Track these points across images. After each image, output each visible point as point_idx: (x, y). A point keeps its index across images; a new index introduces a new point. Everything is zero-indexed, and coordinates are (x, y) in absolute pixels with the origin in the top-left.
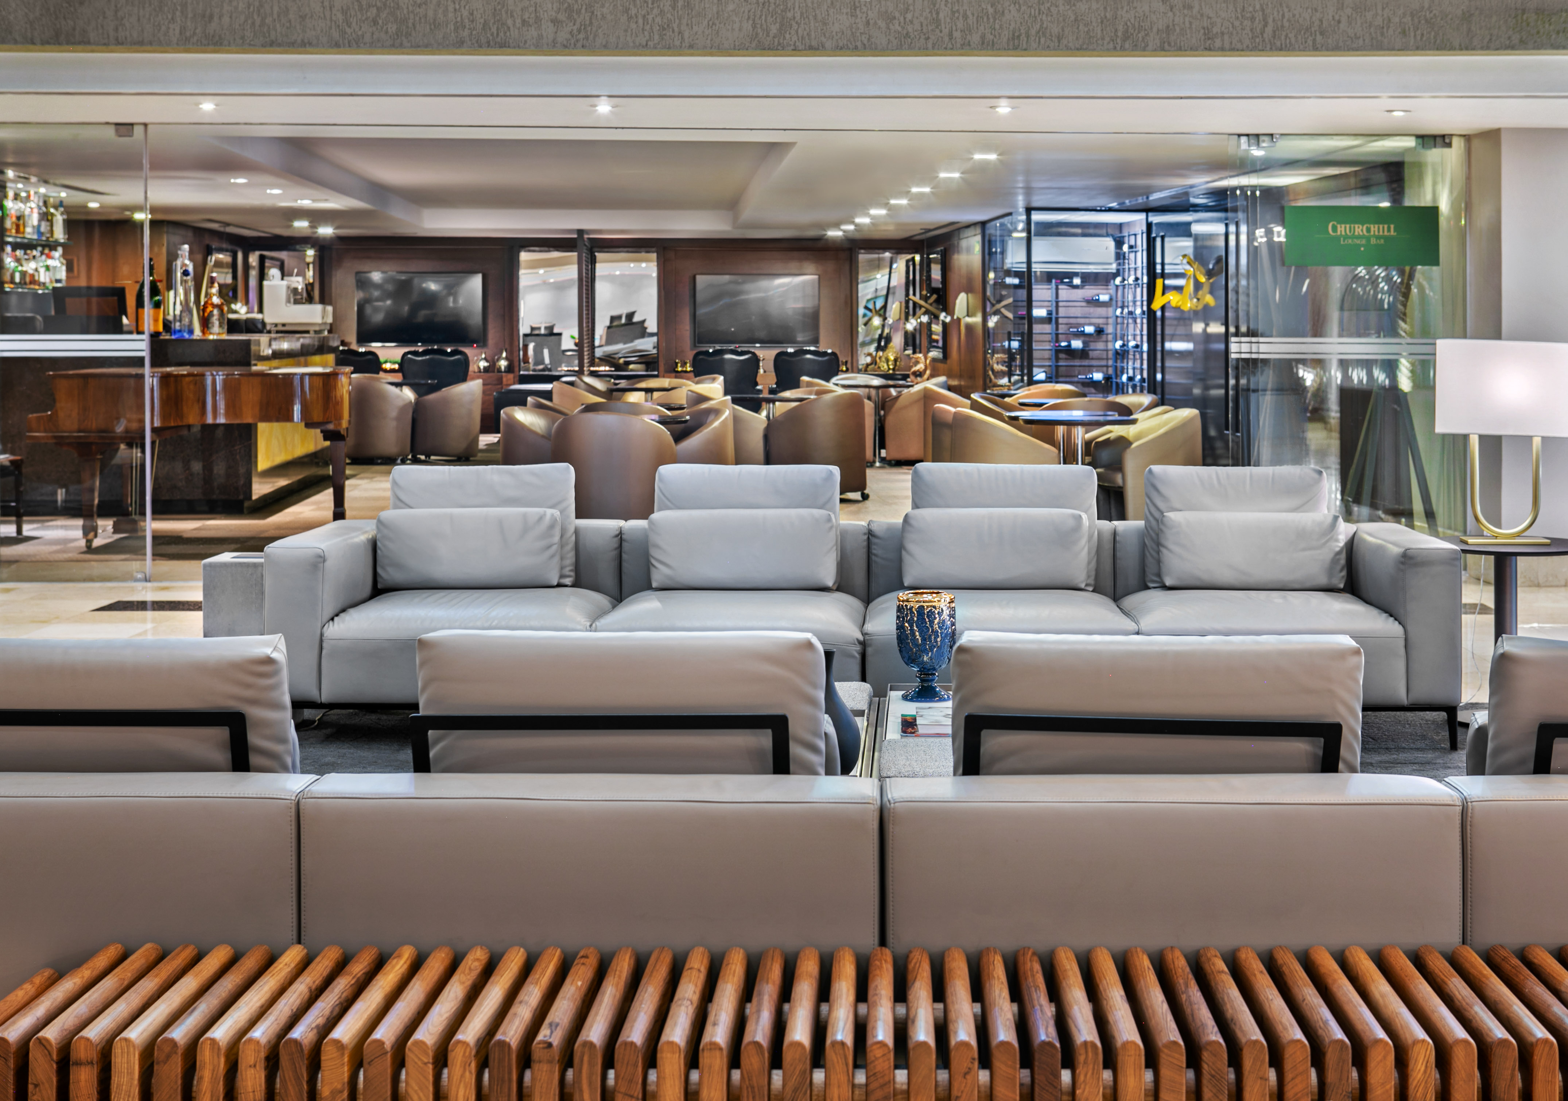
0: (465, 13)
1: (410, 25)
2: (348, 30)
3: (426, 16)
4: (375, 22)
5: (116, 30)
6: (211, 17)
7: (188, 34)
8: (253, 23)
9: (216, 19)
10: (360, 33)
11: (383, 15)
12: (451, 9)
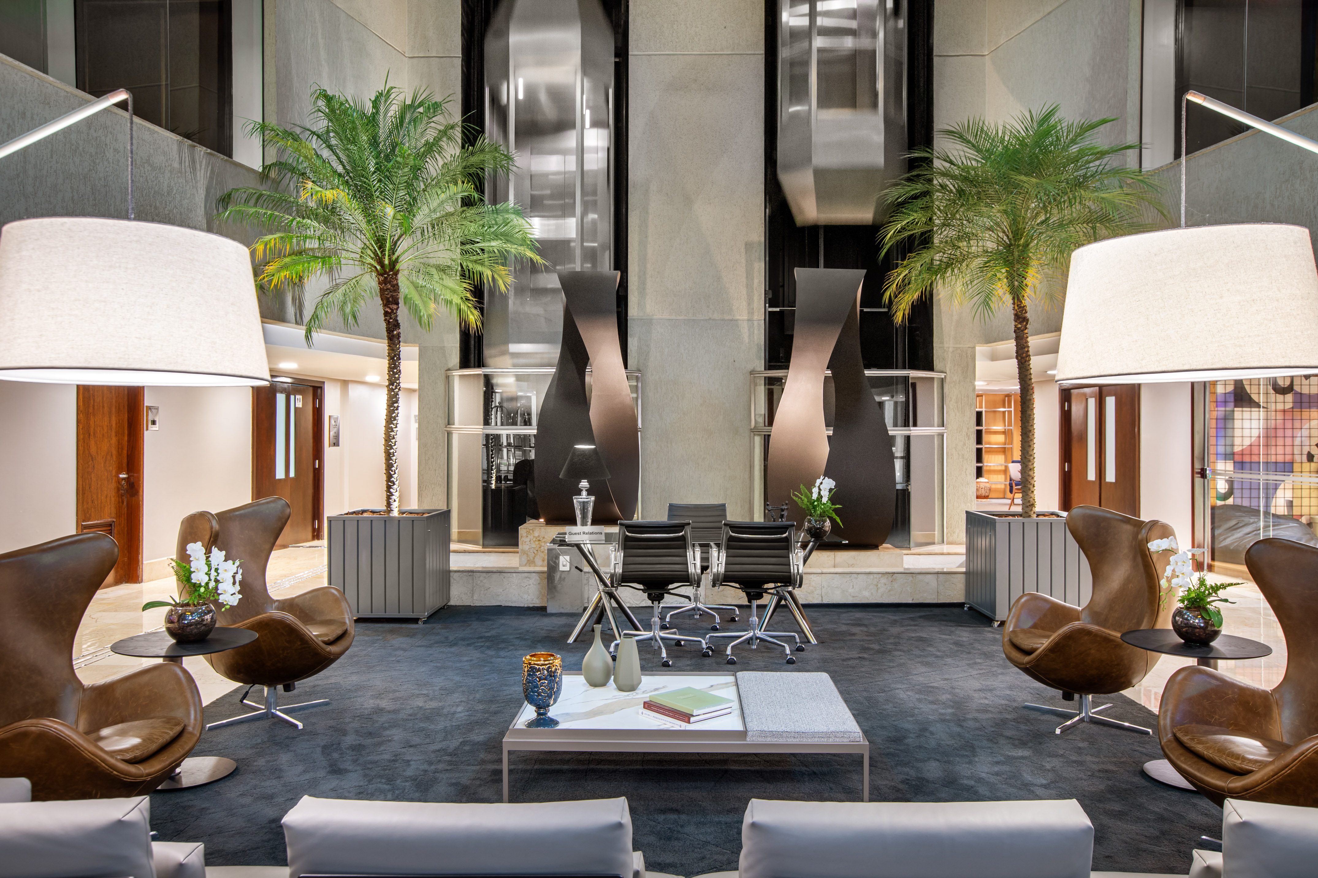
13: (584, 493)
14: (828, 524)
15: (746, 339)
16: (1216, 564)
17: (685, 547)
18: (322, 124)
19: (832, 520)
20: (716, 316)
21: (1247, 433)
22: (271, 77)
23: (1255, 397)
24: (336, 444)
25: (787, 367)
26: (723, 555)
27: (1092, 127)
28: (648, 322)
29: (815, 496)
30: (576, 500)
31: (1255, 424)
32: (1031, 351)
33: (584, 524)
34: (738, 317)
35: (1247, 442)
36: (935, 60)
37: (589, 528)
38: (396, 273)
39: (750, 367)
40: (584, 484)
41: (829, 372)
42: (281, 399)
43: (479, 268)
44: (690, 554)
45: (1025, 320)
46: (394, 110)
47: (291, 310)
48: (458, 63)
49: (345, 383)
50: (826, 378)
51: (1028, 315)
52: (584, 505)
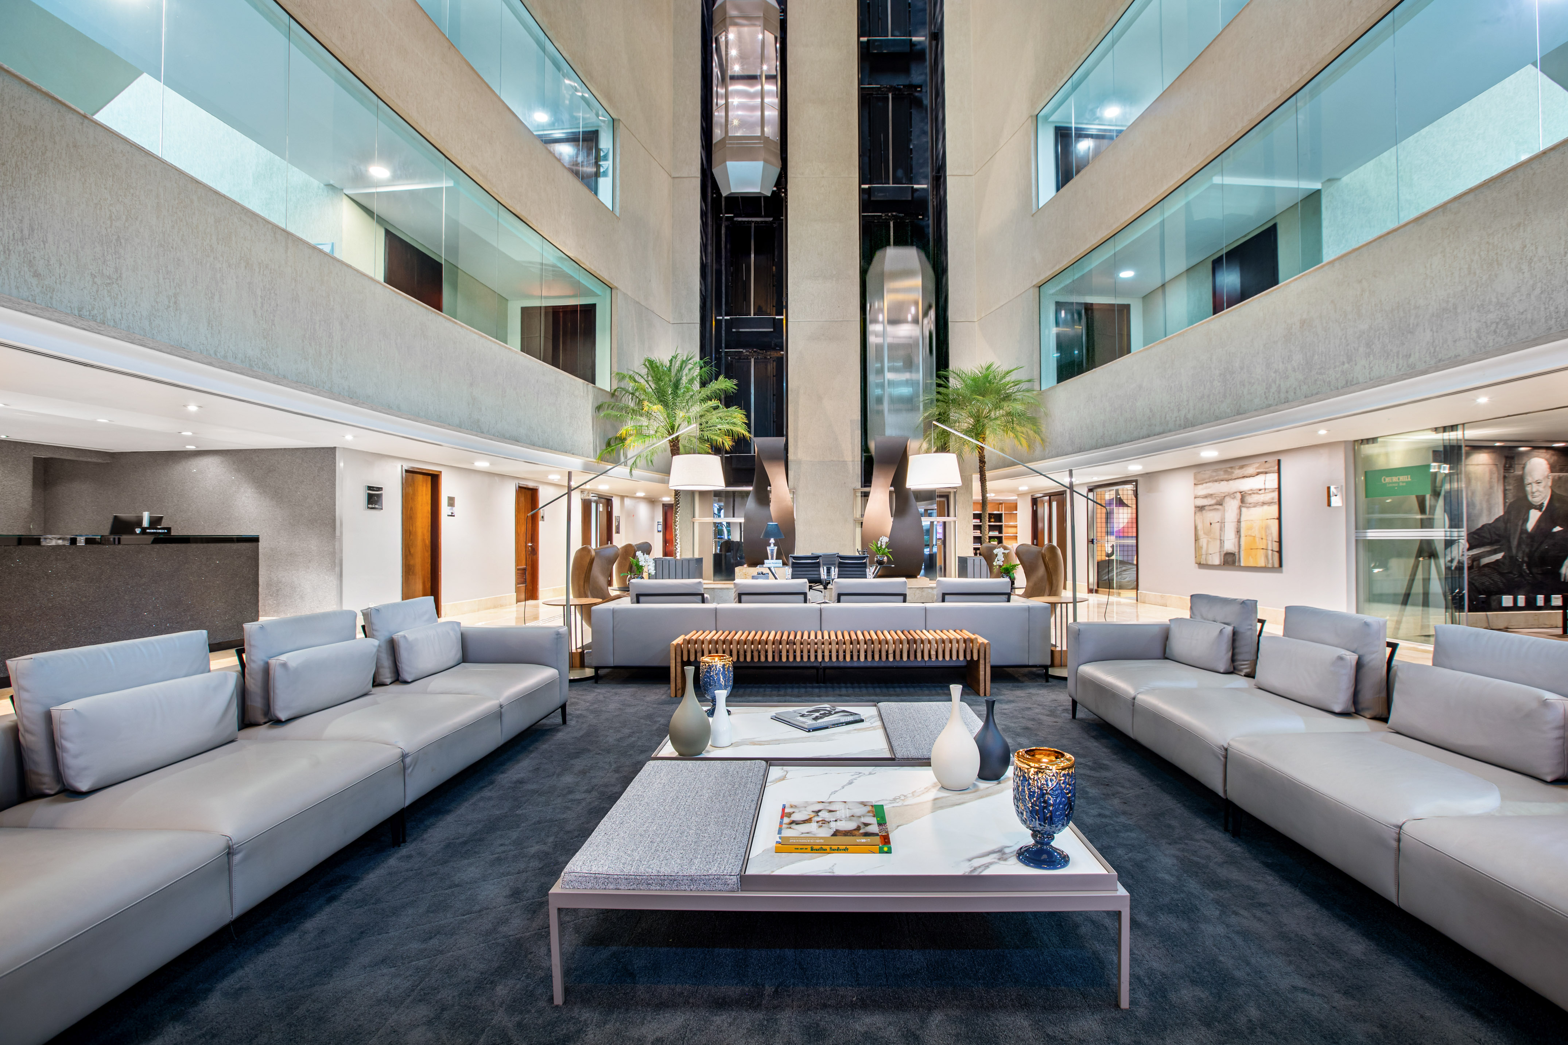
0: (1552, 308)
1: (1517, 328)
2: (1480, 342)
3: (1526, 319)
4: (1495, 332)
5: (1370, 374)
6: (1410, 355)
7: (1400, 367)
8: (1430, 353)
9: (1412, 355)
10: (1486, 341)
11: (1500, 326)
12: (1542, 309)
13: (772, 545)
14: (885, 558)
15: (851, 472)
16: (1099, 589)
17: (819, 567)
18: (644, 371)
19: (888, 557)
20: (835, 459)
21: (1121, 521)
22: (614, 346)
23: (1125, 501)
24: (618, 532)
25: (870, 486)
26: (837, 569)
27: (1011, 371)
28: (799, 462)
29: (879, 545)
30: (768, 548)
31: (1125, 516)
32: (987, 478)
33: (772, 559)
34: (847, 460)
35: (1121, 526)
36: (950, 324)
37: (775, 561)
38: (678, 442)
39: (853, 486)
40: (772, 541)
41: (892, 489)
42: (593, 505)
43: (716, 437)
44: (821, 569)
45: (984, 462)
46: (678, 363)
47: (622, 459)
48: (698, 326)
49: (622, 497)
50: (891, 492)
51: (986, 460)
52: (772, 551)
